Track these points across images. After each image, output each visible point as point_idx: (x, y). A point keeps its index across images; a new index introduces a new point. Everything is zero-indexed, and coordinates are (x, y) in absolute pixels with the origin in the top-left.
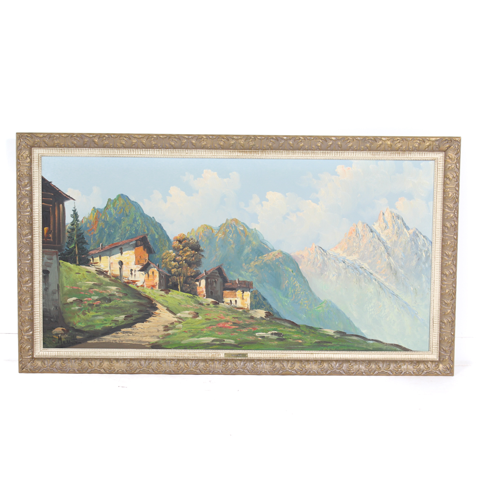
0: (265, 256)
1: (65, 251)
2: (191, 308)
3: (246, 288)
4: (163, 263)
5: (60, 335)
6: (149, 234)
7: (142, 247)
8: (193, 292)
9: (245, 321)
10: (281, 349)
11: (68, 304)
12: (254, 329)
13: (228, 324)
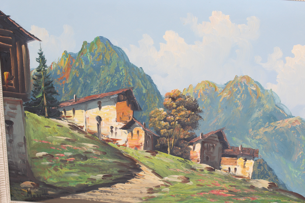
0: (278, 122)
1: (31, 100)
2: (181, 172)
3: (250, 156)
4: (151, 122)
5: (29, 189)
6: (135, 88)
7: (126, 102)
8: (185, 156)
9: (244, 190)
11: (36, 158)
12: (253, 198)
13: (223, 192)
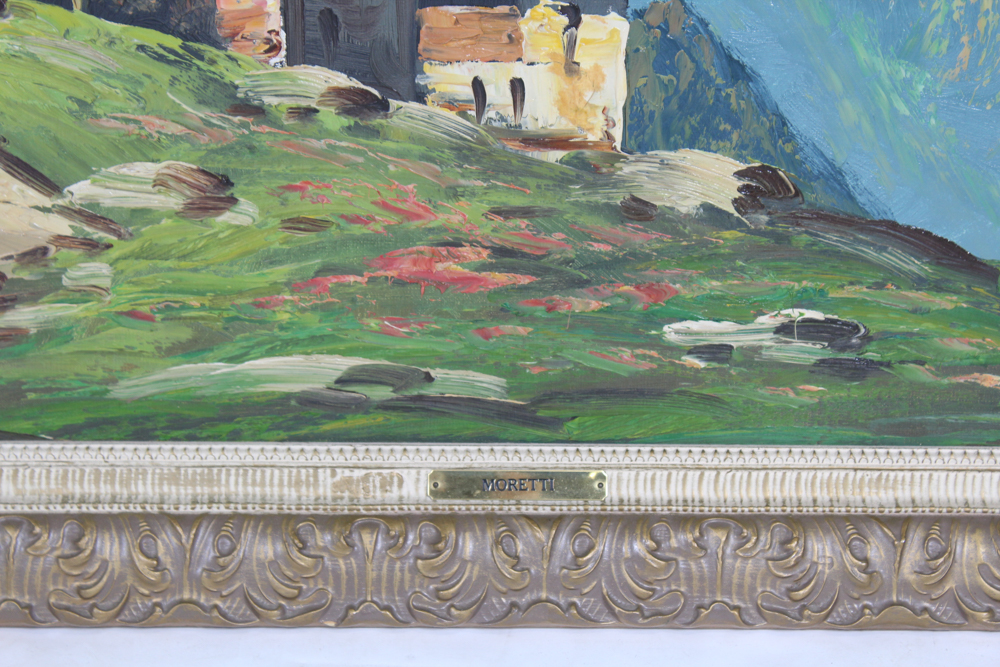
2: (176, 139)
8: (185, 14)
9: (587, 235)
10: (850, 433)
12: (654, 291)
13: (458, 258)
